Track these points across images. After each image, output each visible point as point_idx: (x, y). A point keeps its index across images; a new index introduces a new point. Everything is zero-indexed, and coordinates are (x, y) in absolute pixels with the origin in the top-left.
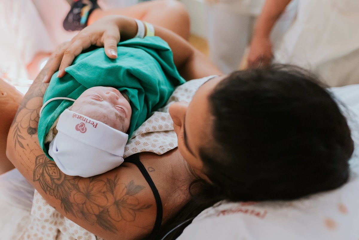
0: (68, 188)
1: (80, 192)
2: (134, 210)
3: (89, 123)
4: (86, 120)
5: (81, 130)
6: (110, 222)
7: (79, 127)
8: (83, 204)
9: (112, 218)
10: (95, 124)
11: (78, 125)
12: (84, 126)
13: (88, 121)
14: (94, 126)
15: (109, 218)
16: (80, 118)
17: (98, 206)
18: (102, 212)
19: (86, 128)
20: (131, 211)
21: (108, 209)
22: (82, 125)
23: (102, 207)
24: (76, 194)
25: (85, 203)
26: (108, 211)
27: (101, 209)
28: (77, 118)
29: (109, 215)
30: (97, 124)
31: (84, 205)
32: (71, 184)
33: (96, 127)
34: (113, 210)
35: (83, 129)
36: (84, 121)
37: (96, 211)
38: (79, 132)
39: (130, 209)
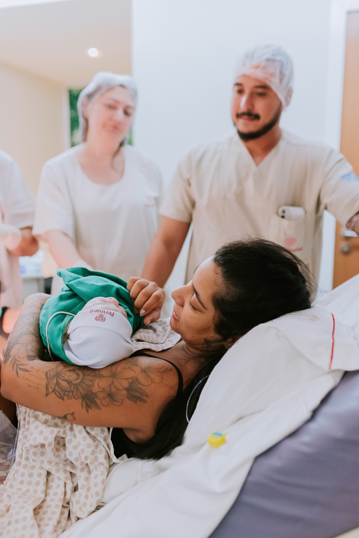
0: (90, 381)
1: (105, 377)
2: (160, 372)
3: (107, 313)
4: (104, 312)
5: (101, 319)
6: (141, 389)
7: (99, 318)
8: (110, 386)
9: (142, 385)
10: (112, 313)
11: (97, 317)
12: (102, 317)
13: (106, 312)
14: (111, 315)
15: (140, 386)
16: (98, 311)
17: (127, 379)
18: (132, 382)
19: (104, 318)
20: (159, 374)
21: (137, 378)
22: (101, 316)
23: (131, 378)
24: (99, 382)
25: (112, 383)
26: (137, 379)
27: (130, 381)
28: (95, 312)
29: (139, 383)
30: (114, 313)
31: (112, 386)
32: (92, 376)
33: (113, 316)
34: (142, 378)
35: (102, 319)
36: (102, 312)
37: (126, 384)
38: (99, 321)
39: (158, 372)
